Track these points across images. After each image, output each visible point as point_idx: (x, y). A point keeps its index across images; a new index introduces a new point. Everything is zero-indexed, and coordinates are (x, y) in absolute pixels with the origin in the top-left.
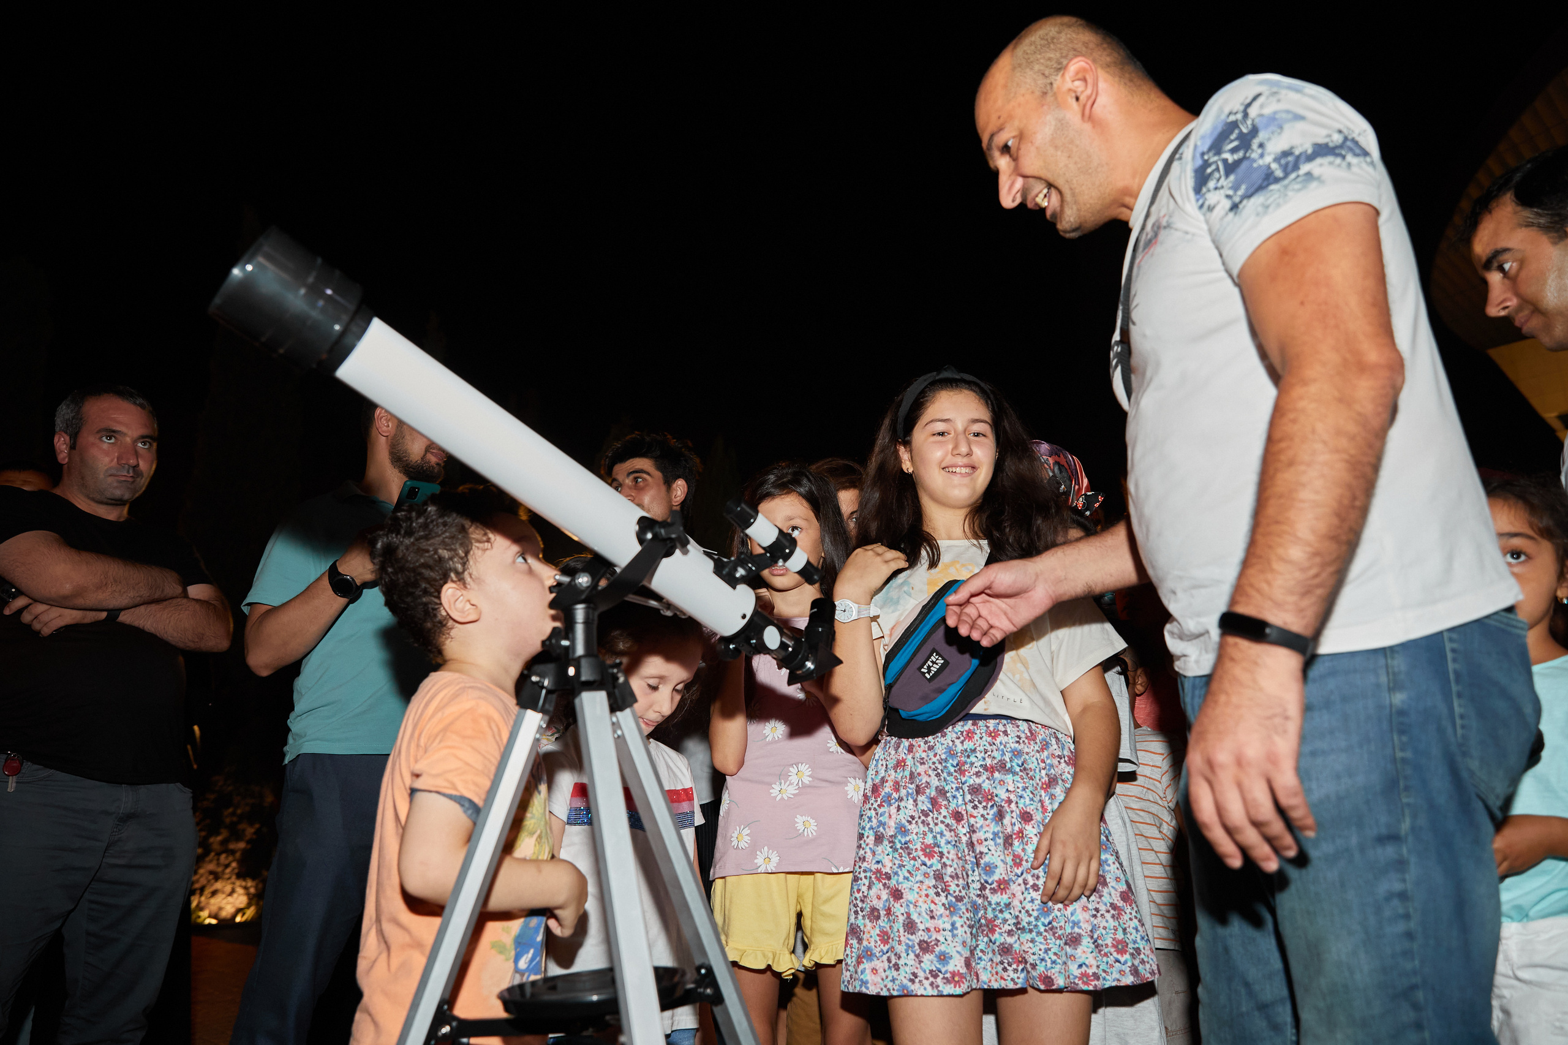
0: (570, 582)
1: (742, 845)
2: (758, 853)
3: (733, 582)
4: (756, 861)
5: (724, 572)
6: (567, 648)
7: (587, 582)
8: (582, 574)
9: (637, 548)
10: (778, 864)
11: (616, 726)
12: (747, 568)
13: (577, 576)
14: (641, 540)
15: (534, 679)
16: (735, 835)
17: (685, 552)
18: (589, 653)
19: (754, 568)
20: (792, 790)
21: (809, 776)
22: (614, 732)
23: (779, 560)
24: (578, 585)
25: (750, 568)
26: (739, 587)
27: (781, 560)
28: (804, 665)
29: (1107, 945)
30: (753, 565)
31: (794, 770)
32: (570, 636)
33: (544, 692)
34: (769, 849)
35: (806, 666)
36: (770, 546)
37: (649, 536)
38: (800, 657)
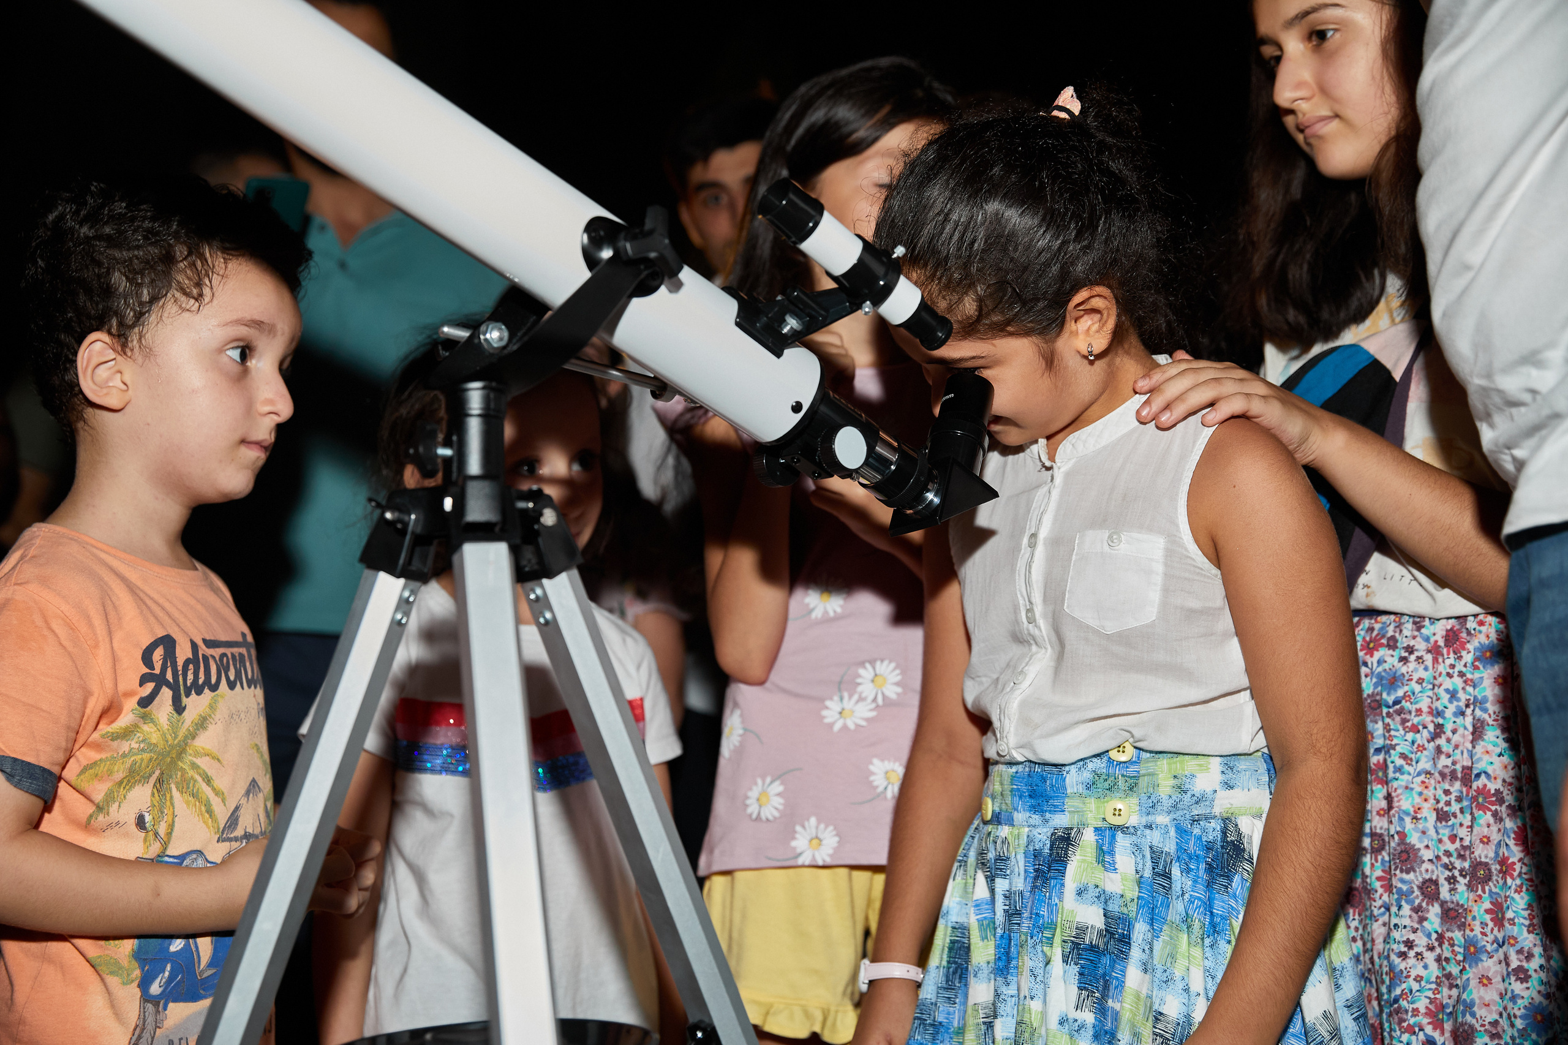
0: (470, 339)
1: (768, 812)
2: (798, 828)
3: (776, 345)
4: (794, 844)
5: (759, 324)
6: (448, 462)
7: (501, 339)
9: (583, 274)
10: (836, 850)
12: (805, 315)
14: (591, 260)
15: (390, 515)
16: (754, 794)
17: (677, 286)
18: (489, 470)
20: (862, 712)
21: (897, 684)
23: (864, 302)
24: (484, 345)
26: (788, 353)
27: (869, 302)
28: (920, 498)
29: (1416, 1012)
31: (866, 673)
32: (455, 439)
33: (408, 539)
34: (819, 822)
36: (845, 275)
37: (606, 254)
38: (912, 480)
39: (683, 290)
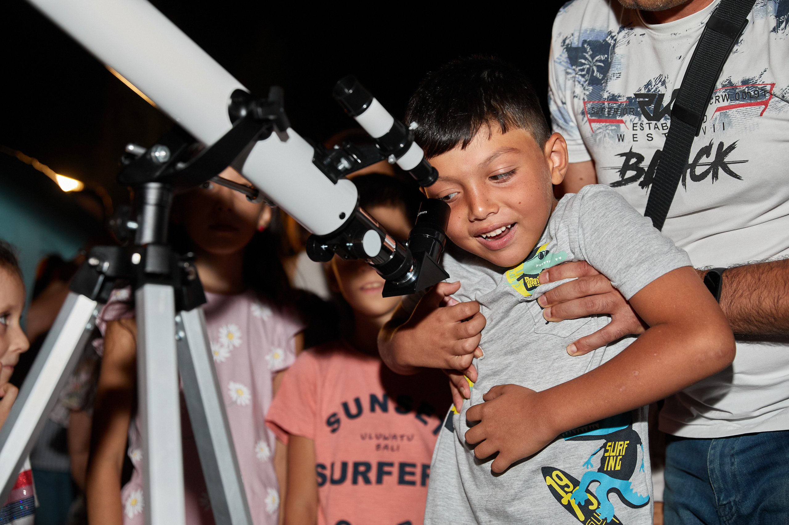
0: (144, 155)
3: (334, 176)
5: (325, 162)
6: (133, 231)
7: (165, 157)
8: (160, 148)
9: (227, 126)
11: (179, 326)
12: (352, 159)
13: (154, 149)
14: (233, 117)
15: (93, 261)
17: (284, 138)
18: (158, 240)
19: (359, 161)
22: (177, 333)
23: (390, 155)
24: (154, 160)
25: (356, 160)
26: (341, 182)
27: (392, 156)
28: (404, 276)
30: (359, 158)
32: (139, 218)
33: (101, 278)
35: (407, 277)
37: (243, 113)
38: (401, 266)
39: (288, 142)
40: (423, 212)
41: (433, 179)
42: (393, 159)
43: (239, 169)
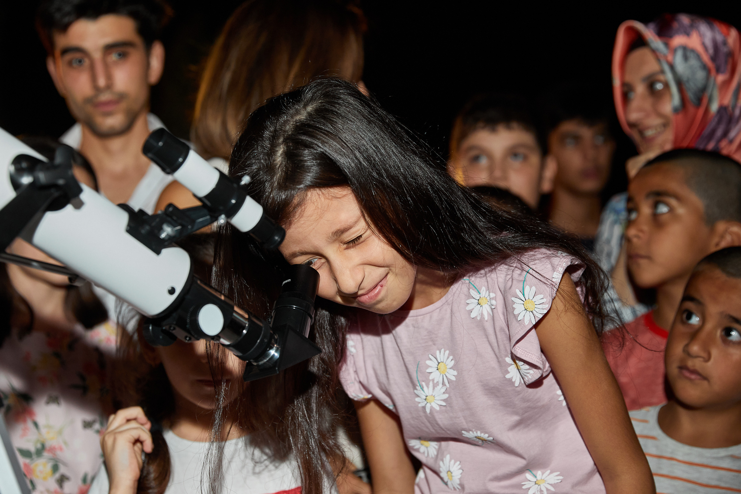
3: (156, 246)
5: (143, 231)
9: (9, 194)
12: (177, 226)
14: (16, 184)
17: (79, 205)
23: (220, 215)
26: (165, 252)
27: (223, 216)
28: (264, 353)
35: (269, 354)
36: (208, 197)
37: (26, 180)
38: (258, 341)
39: (84, 209)
40: (287, 281)
41: (279, 238)
42: (223, 219)
43: (29, 239)
